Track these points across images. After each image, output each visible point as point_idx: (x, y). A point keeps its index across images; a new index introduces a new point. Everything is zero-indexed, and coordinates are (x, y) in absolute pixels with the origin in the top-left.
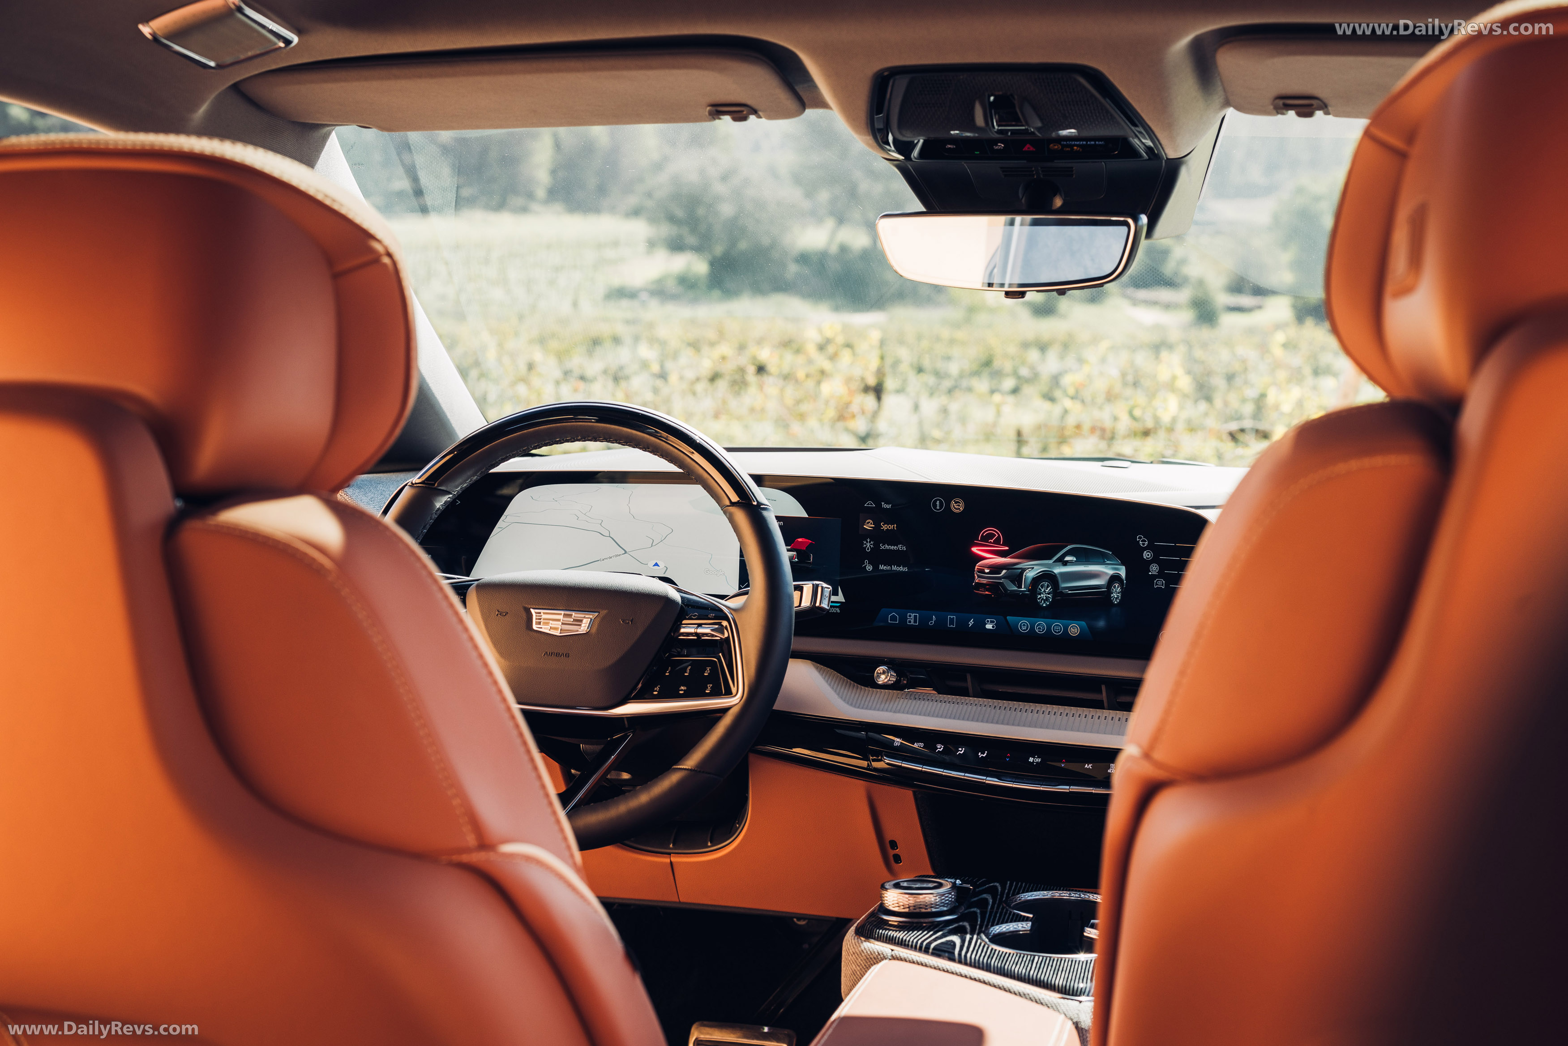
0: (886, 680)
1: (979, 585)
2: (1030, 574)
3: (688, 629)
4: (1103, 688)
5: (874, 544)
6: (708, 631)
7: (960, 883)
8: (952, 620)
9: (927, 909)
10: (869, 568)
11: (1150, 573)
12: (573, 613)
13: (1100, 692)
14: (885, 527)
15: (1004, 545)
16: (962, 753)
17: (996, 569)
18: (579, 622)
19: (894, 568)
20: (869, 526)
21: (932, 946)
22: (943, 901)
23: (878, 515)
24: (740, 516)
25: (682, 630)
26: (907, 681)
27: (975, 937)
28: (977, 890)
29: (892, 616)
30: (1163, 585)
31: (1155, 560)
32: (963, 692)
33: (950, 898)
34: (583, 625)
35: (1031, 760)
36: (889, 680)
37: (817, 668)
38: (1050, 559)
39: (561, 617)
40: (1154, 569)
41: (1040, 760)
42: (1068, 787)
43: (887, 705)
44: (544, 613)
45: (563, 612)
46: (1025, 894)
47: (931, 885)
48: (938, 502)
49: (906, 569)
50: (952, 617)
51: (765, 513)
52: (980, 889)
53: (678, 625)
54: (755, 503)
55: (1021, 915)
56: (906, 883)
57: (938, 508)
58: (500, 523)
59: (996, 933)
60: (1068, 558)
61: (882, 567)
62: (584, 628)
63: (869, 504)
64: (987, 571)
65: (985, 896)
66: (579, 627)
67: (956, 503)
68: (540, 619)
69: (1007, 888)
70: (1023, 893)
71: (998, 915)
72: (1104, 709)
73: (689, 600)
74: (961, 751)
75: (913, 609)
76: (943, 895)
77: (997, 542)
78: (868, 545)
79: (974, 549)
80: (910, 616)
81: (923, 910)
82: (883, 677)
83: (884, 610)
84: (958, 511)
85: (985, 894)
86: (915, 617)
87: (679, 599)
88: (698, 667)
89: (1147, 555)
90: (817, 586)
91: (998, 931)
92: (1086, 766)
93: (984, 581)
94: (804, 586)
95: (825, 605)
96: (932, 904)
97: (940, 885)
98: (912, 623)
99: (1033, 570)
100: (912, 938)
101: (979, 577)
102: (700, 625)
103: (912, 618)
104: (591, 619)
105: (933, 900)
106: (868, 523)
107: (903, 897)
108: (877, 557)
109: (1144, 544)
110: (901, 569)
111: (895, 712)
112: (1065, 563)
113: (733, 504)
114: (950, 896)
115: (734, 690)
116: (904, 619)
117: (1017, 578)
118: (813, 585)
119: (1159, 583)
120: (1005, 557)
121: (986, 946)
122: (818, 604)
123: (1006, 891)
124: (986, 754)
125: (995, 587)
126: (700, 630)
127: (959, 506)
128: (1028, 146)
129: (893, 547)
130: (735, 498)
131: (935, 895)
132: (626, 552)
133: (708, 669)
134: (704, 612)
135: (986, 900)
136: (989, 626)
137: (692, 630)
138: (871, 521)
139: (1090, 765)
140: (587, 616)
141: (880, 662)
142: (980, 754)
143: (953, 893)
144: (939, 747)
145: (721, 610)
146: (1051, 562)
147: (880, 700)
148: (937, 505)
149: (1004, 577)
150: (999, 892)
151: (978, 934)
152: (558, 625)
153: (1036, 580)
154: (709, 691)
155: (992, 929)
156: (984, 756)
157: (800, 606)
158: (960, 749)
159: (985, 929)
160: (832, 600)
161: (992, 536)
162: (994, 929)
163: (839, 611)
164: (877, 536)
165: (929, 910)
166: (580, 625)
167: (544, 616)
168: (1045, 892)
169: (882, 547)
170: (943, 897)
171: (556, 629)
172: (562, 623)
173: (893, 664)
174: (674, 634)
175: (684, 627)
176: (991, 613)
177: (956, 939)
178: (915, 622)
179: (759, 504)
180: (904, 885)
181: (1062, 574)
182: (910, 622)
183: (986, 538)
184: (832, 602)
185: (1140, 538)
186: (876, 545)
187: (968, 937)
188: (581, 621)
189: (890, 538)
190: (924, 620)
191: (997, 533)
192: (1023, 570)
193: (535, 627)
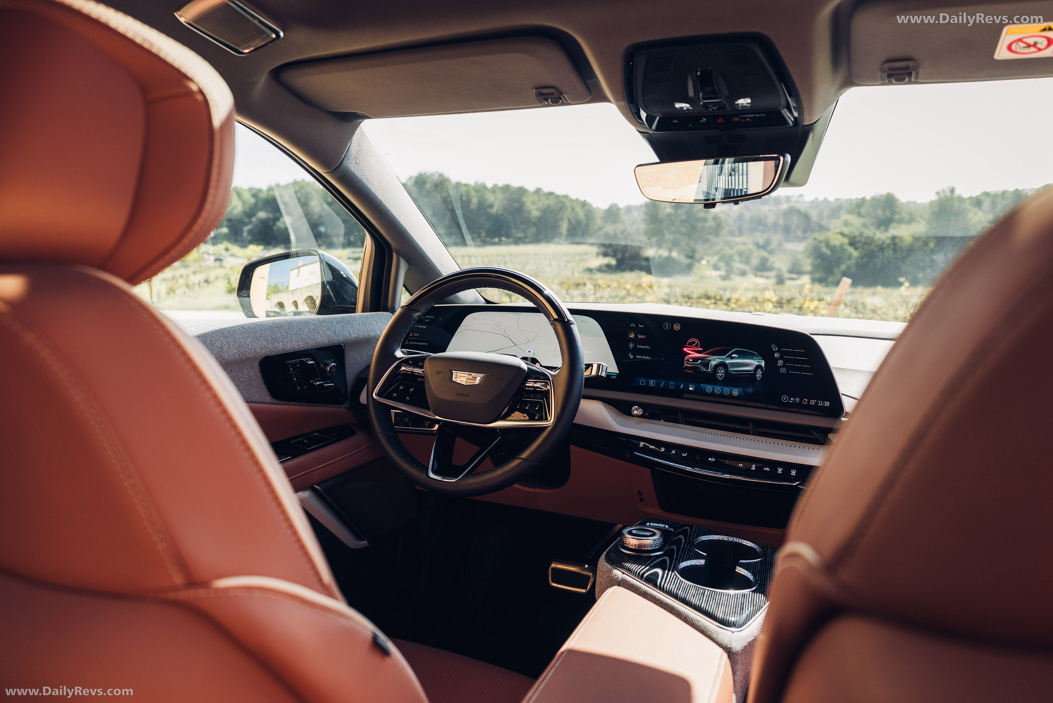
0: (637, 413)
1: (687, 367)
2: (713, 363)
3: (530, 384)
4: (750, 424)
5: (634, 345)
6: (539, 385)
7: (668, 527)
8: (672, 385)
9: (645, 548)
10: (632, 357)
11: (778, 365)
12: (473, 374)
13: (748, 425)
14: (640, 337)
15: (700, 347)
16: (674, 453)
17: (695, 359)
18: (475, 378)
19: (644, 357)
20: (632, 336)
21: (645, 575)
22: (655, 544)
23: (637, 331)
24: (559, 327)
25: (527, 385)
26: (648, 414)
27: (670, 572)
28: (677, 531)
29: (642, 382)
30: (785, 371)
31: (781, 358)
32: (676, 421)
33: (659, 542)
34: (477, 380)
35: (710, 459)
36: (639, 413)
37: (604, 405)
38: (724, 355)
39: (466, 375)
40: (780, 363)
41: (714, 460)
42: (729, 476)
43: (637, 426)
44: (459, 373)
45: (468, 373)
46: (703, 537)
47: (648, 534)
48: (667, 325)
49: (650, 358)
50: (672, 383)
51: (572, 326)
52: (679, 531)
53: (525, 380)
54: (566, 320)
55: (700, 553)
56: (635, 531)
57: (667, 328)
58: (459, 330)
59: (684, 566)
60: (733, 355)
61: (638, 357)
62: (477, 381)
63: (633, 325)
64: (691, 360)
65: (680, 536)
66: (475, 381)
67: (676, 325)
68: (457, 376)
69: (694, 531)
70: (702, 536)
71: (686, 552)
72: (750, 435)
73: (532, 369)
74: (673, 452)
75: (653, 378)
76: (655, 541)
77: (697, 346)
78: (631, 346)
79: (685, 349)
80: (651, 382)
81: (643, 549)
82: (636, 412)
83: (638, 378)
84: (676, 330)
85: (681, 535)
86: (654, 382)
87: (526, 369)
88: (533, 404)
89: (776, 355)
90: (600, 364)
91: (685, 565)
92: (739, 465)
93: (689, 366)
94: (593, 364)
95: (604, 375)
96: (648, 545)
97: (654, 534)
98: (652, 385)
99: (715, 361)
100: (635, 568)
101: (687, 363)
102: (535, 382)
103: (652, 383)
104: (481, 377)
105: (649, 543)
106: (632, 334)
107: (632, 540)
108: (636, 351)
109: (775, 349)
110: (647, 358)
111: (641, 430)
112: (732, 358)
113: (555, 320)
114: (659, 541)
115: (549, 418)
116: (648, 383)
117: (706, 365)
118: (598, 364)
119: (783, 370)
120: (701, 354)
121: (677, 578)
122: (600, 374)
123: (693, 533)
124: (686, 455)
125: (694, 369)
126: (535, 385)
127: (678, 327)
128: (720, 119)
129: (643, 347)
130: (555, 316)
131: (651, 540)
132: (516, 345)
133: (538, 405)
134: (538, 376)
135: (681, 539)
136: (691, 389)
137: (531, 385)
138: (633, 334)
139: (741, 465)
140: (479, 376)
141: (635, 403)
142: (683, 454)
143: (661, 539)
144: (662, 449)
145: (547, 376)
146: (725, 357)
147: (635, 423)
148: (667, 326)
149: (700, 364)
150: (689, 534)
151: (673, 571)
152: (465, 379)
153: (716, 366)
154: (537, 418)
155: (681, 564)
156: (685, 455)
157: (591, 374)
158: (673, 451)
159: (678, 564)
160: (607, 371)
161: (694, 343)
162: (683, 564)
163: (616, 378)
164: (636, 341)
165: (647, 549)
166: (475, 380)
167: (459, 375)
168: (714, 536)
169: (638, 347)
170: (655, 542)
171: (463, 381)
172: (467, 379)
173: (641, 405)
174: (523, 386)
175: (527, 383)
176: (692, 382)
177: (660, 571)
178: (653, 385)
179: (569, 321)
180: (634, 532)
181: (730, 363)
182: (651, 384)
183: (691, 344)
184: (608, 372)
185: (773, 346)
186: (635, 346)
187: (666, 572)
188: (476, 378)
189: (642, 342)
190: (658, 384)
191: (697, 341)
192: (710, 361)
193: (454, 379)
